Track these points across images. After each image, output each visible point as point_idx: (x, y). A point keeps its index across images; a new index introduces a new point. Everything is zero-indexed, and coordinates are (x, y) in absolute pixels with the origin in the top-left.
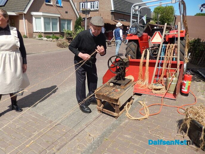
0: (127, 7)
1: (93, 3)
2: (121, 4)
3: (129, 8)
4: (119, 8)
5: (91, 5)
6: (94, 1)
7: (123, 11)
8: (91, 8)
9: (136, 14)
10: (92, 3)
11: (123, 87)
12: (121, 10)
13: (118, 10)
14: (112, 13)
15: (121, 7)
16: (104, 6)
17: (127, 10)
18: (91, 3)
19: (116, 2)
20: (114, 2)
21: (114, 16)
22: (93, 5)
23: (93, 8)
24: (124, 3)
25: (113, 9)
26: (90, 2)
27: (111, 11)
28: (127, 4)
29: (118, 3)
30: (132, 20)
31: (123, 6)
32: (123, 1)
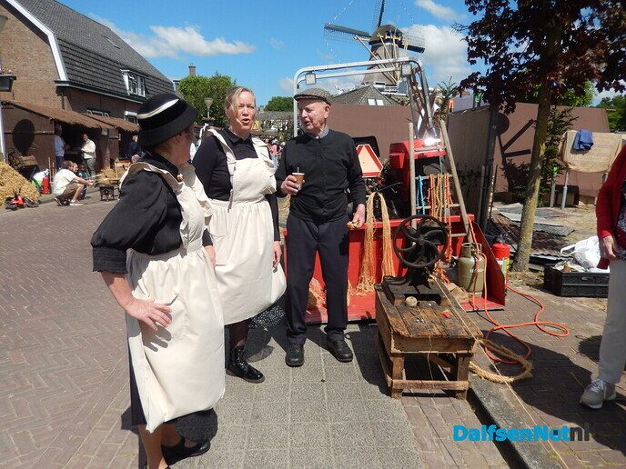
0: (108, 74)
2: (89, 63)
3: (112, 76)
4: (82, 75)
7: (96, 84)
9: (137, 96)
12: (91, 83)
13: (81, 80)
14: (61, 91)
15: (90, 73)
17: (108, 83)
19: (71, 57)
20: (64, 54)
21: (70, 99)
24: (95, 61)
25: (63, 77)
27: (56, 82)
28: (106, 65)
29: (75, 58)
30: (127, 113)
31: (94, 70)
32: (94, 56)
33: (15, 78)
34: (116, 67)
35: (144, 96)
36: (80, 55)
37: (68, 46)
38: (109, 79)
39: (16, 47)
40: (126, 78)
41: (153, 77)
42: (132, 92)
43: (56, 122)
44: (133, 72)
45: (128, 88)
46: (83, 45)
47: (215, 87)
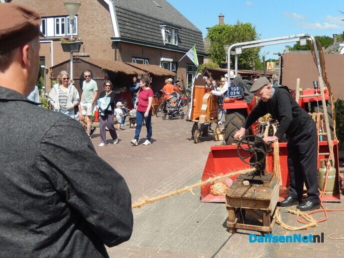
0: (150, 30)
1: (63, 20)
2: (136, 22)
3: (152, 30)
4: (130, 32)
5: (58, 25)
6: (66, 16)
7: (139, 38)
8: (58, 32)
9: (171, 45)
10: (60, 19)
11: (267, 185)
12: (136, 37)
13: (129, 36)
14: (116, 45)
15: (136, 30)
16: (93, 27)
17: (149, 36)
18: (58, 20)
19: (124, 19)
20: (119, 18)
21: (120, 51)
22: (63, 25)
23: (63, 32)
24: (140, 20)
25: (117, 35)
26: (54, 17)
27: (112, 38)
28: (149, 22)
29: (127, 20)
30: (162, 59)
31: (139, 27)
32: (139, 16)
33: (82, 43)
34: (157, 23)
35: (177, 45)
36: (130, 17)
37: (122, 11)
38: (150, 33)
39: (88, 14)
40: (163, 32)
41: (186, 29)
42: (167, 42)
43: (106, 71)
44: (169, 26)
45: (164, 39)
46: (132, 9)
47: (236, 34)
